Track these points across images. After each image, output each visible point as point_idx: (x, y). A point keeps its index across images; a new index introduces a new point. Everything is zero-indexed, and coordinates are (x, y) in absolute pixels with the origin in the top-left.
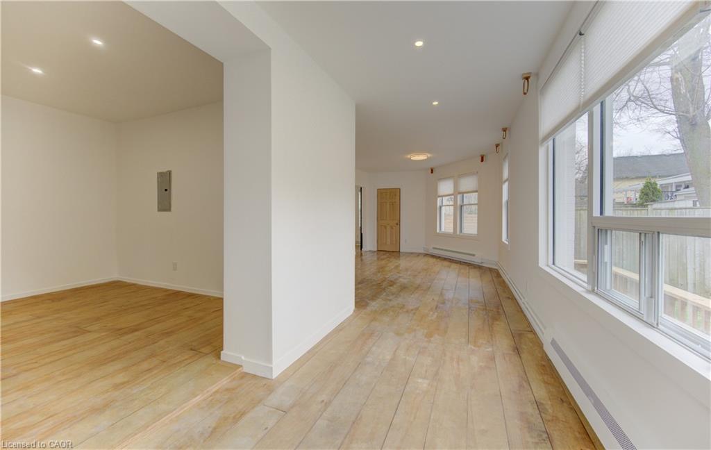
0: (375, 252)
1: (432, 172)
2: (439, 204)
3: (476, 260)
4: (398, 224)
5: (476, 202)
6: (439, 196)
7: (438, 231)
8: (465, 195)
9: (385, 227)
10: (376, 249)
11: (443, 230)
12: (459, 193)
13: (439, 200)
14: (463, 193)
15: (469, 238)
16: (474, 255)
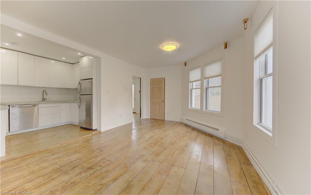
0: (149, 119)
1: (185, 65)
2: (190, 87)
3: (220, 134)
4: (164, 102)
5: (220, 85)
6: (191, 82)
7: (189, 107)
8: (210, 79)
9: (155, 103)
10: (150, 118)
11: (193, 106)
12: (205, 78)
13: (190, 84)
14: (208, 78)
15: (213, 114)
16: (218, 130)
